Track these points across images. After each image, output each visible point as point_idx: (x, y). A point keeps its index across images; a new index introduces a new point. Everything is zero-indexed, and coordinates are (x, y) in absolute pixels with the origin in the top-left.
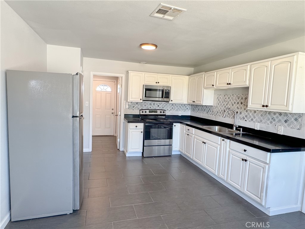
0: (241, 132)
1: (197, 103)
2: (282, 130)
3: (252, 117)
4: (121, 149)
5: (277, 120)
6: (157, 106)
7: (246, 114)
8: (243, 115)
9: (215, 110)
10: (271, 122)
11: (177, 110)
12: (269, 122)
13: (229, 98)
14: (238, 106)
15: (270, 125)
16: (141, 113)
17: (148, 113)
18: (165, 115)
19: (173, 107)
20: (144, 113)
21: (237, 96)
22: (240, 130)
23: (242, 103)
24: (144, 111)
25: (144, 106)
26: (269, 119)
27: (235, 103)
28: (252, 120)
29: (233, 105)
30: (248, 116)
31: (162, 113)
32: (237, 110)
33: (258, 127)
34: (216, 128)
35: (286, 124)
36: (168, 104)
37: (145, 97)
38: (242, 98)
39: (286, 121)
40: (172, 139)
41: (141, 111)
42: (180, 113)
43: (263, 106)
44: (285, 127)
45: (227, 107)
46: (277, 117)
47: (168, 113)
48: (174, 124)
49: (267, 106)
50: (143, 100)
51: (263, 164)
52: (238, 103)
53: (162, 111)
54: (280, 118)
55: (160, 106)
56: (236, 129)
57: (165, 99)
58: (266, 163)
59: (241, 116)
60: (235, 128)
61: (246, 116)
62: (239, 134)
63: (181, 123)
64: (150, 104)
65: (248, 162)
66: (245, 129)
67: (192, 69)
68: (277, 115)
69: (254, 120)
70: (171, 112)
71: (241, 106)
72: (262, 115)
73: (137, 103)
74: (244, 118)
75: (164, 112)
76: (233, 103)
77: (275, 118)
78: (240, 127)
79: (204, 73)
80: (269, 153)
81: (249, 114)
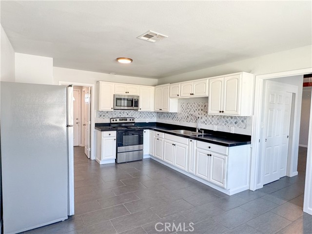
0: (203, 134)
1: (163, 110)
2: (233, 130)
3: (211, 121)
4: (93, 158)
5: (229, 122)
6: (126, 114)
7: (206, 118)
8: (203, 119)
9: (179, 116)
10: (225, 124)
11: (144, 118)
12: (223, 124)
13: (191, 106)
14: (199, 112)
15: (225, 126)
16: (112, 122)
17: (118, 121)
18: (134, 123)
19: (141, 114)
20: (115, 122)
21: (198, 104)
22: (202, 132)
23: (202, 110)
24: (115, 119)
25: (114, 114)
26: (224, 122)
27: (196, 110)
28: (211, 123)
29: (195, 112)
30: (208, 120)
31: (132, 121)
32: (199, 116)
33: (215, 128)
34: (182, 132)
35: (236, 125)
36: (137, 112)
37: (116, 106)
38: (202, 106)
39: (236, 123)
40: (143, 144)
41: (112, 120)
42: (147, 121)
43: (220, 112)
44: (235, 127)
45: (189, 113)
46: (229, 120)
47: (137, 121)
48: (144, 130)
49: (223, 112)
50: (114, 109)
51: (223, 157)
52: (199, 110)
53: (132, 119)
54: (232, 120)
55: (129, 114)
56: (199, 131)
57: (135, 108)
58: (226, 155)
59: (202, 120)
60: (197, 131)
61: (206, 120)
62: (202, 135)
63: (150, 129)
64: (120, 113)
65: (212, 156)
66: (206, 131)
67: (156, 81)
68: (230, 118)
69: (213, 123)
70: (139, 119)
71: (202, 112)
72: (218, 119)
73: (107, 112)
74: (204, 122)
75: (133, 120)
76: (195, 110)
77: (228, 121)
78: (202, 129)
79: (169, 84)
80: (227, 147)
81: (208, 118)
